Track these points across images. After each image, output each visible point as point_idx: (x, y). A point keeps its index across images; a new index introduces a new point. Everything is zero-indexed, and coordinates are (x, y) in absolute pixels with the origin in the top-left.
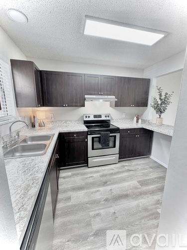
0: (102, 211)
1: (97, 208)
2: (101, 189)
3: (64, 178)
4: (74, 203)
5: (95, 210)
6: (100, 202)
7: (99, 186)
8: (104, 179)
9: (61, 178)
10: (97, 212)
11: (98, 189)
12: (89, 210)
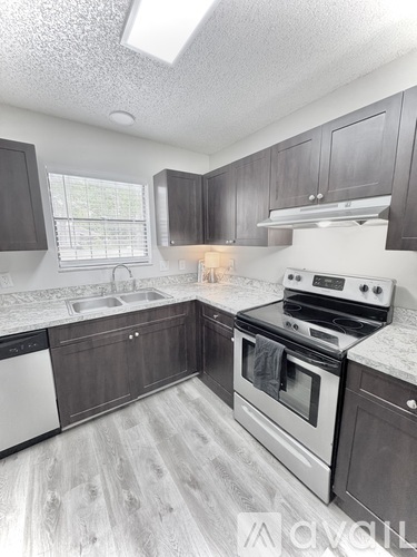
0: (101, 500)
1: (110, 486)
2: (168, 479)
3: (182, 394)
4: (121, 436)
5: (105, 484)
6: (127, 488)
7: (177, 469)
8: (208, 475)
9: (179, 389)
10: (101, 490)
11: (165, 468)
12: (105, 471)
